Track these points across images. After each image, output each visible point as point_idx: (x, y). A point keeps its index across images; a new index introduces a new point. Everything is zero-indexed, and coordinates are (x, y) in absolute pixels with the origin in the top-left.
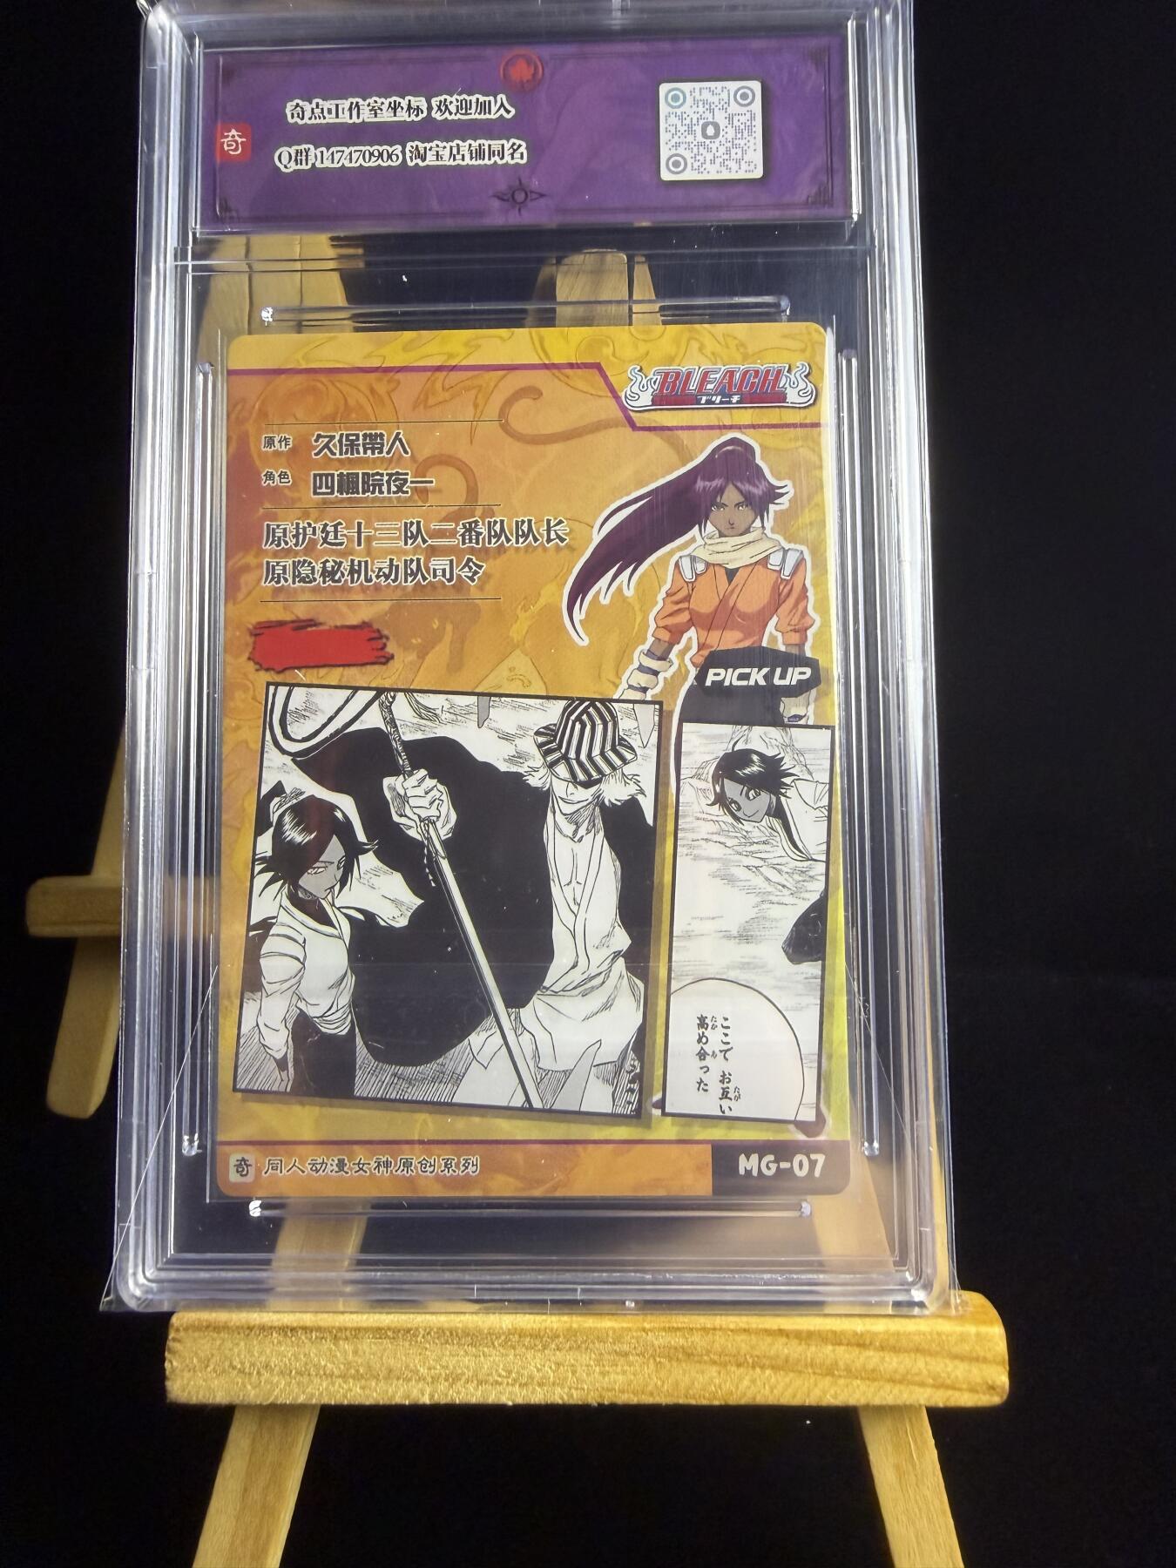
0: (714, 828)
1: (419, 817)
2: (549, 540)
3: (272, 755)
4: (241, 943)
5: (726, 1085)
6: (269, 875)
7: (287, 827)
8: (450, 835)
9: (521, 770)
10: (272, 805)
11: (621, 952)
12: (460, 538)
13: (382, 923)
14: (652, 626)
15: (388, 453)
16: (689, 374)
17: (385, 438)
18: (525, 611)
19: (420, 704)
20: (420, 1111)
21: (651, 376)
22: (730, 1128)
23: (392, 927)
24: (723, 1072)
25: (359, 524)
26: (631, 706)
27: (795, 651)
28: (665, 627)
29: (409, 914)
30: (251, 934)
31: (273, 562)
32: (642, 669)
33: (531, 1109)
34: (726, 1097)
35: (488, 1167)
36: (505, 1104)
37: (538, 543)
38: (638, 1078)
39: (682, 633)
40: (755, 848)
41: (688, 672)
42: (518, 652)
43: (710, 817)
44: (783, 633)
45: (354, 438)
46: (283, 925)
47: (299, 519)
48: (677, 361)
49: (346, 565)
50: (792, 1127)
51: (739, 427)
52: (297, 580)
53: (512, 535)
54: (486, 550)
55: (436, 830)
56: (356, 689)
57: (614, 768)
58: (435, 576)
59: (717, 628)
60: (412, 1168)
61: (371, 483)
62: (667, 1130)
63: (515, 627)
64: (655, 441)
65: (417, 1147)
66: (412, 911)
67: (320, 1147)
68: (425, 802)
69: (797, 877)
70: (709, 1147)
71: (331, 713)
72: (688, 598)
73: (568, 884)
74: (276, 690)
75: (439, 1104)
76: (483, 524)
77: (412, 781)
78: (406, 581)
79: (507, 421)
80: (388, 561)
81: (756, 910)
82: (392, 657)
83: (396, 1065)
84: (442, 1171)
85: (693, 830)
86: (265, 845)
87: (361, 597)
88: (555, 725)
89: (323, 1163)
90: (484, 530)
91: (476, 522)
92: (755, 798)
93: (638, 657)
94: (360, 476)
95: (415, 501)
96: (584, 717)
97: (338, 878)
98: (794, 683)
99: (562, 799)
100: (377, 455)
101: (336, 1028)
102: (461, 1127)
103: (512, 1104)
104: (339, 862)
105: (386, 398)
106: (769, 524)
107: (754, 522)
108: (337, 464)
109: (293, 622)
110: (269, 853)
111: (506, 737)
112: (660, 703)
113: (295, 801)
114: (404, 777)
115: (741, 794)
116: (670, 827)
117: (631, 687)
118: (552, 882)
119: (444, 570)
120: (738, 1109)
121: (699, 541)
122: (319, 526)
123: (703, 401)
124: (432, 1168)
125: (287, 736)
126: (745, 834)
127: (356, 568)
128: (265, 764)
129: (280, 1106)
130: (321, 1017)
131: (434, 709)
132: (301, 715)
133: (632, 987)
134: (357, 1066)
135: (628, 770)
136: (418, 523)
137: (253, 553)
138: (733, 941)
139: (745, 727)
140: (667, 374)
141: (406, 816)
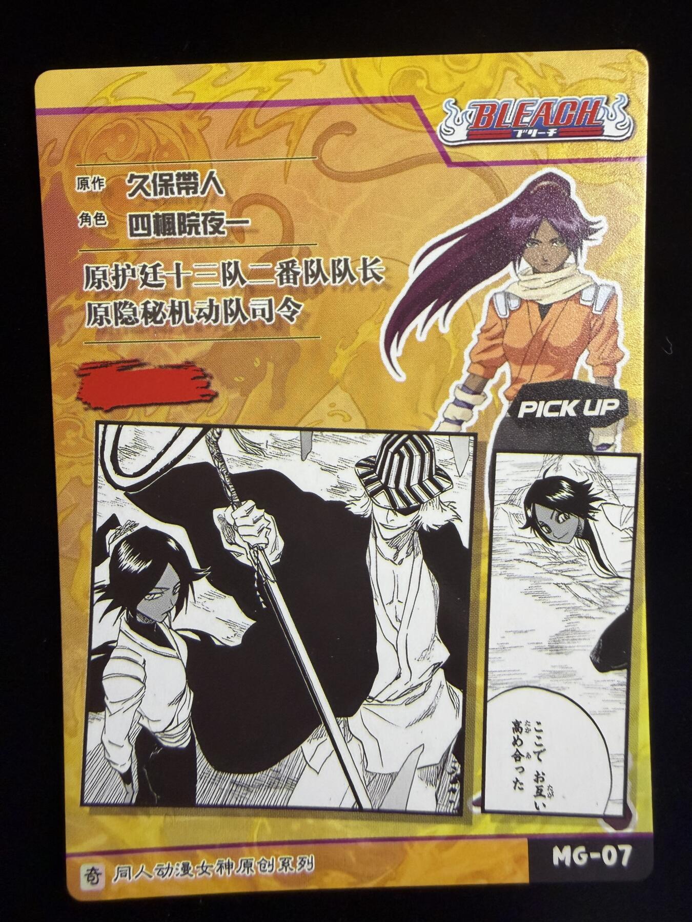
0: (524, 549)
1: (249, 544)
2: (366, 279)
3: (105, 490)
4: (84, 666)
5: (540, 784)
6: (109, 602)
7: (123, 557)
8: (278, 560)
9: (344, 500)
10: (108, 537)
11: (440, 664)
12: (278, 278)
13: (217, 643)
14: (467, 362)
15: (203, 192)
16: (505, 107)
17: (199, 177)
18: (344, 350)
19: (245, 439)
20: (256, 815)
21: (467, 109)
22: (544, 823)
23: (226, 647)
24: (537, 772)
25: (178, 265)
26: (447, 438)
27: (604, 383)
28: (480, 363)
29: (243, 634)
30: (93, 657)
31: (95, 304)
32: (457, 403)
33: (361, 809)
34: (541, 795)
35: (322, 865)
36: (336, 805)
37: (355, 281)
38: (459, 779)
39: (496, 368)
40: (564, 567)
41: (501, 405)
42: (338, 388)
43: (522, 540)
44: (593, 366)
45: (167, 178)
46: (123, 648)
47: (117, 261)
48: (493, 93)
49: (167, 306)
50: (601, 821)
51: (555, 162)
52: (120, 321)
53: (329, 274)
54: (303, 290)
55: (265, 556)
56: (183, 426)
57: (431, 496)
58: (255, 316)
59: (529, 363)
60: (253, 868)
61: (188, 224)
62: (486, 826)
63: (335, 365)
64: (471, 176)
65: (256, 849)
66: (245, 631)
67: (164, 853)
68: (254, 530)
69: (603, 593)
70: (526, 840)
71: (160, 449)
72: (502, 334)
73: (390, 603)
74: (105, 428)
75: (275, 808)
76: (300, 264)
77: (241, 511)
78: (226, 321)
79: (321, 158)
80: (208, 301)
81: (565, 623)
82: (216, 395)
83: (235, 773)
84: (280, 870)
85: (506, 552)
86: (103, 574)
87: (183, 337)
88: (375, 457)
89: (169, 868)
90: (300, 268)
91: (293, 261)
92: (564, 521)
93: (454, 391)
94: (176, 217)
95: (232, 242)
96: (403, 449)
97: (174, 602)
98: (603, 413)
99: (382, 525)
100: (191, 195)
101: (178, 741)
102: (296, 828)
103: (343, 806)
104: (175, 588)
105: (198, 137)
106: (583, 259)
107: (568, 257)
108: (153, 205)
109: (118, 362)
110: (107, 582)
111: (328, 469)
112: (475, 435)
113: (129, 533)
114: (233, 508)
115: (551, 518)
116: (485, 549)
117: (446, 420)
118: (375, 601)
119: (263, 310)
120: (552, 806)
121: (514, 278)
122: (138, 268)
123: (519, 135)
124: (271, 868)
125: (118, 471)
126: (555, 554)
127: (177, 308)
128: (99, 498)
129: (126, 817)
130: (163, 731)
131: (258, 444)
132: (130, 452)
133: (451, 695)
134: (198, 777)
135: (444, 497)
136: (236, 263)
137: (74, 294)
138: (544, 652)
139: (556, 456)
140: (483, 107)
141: (236, 544)
